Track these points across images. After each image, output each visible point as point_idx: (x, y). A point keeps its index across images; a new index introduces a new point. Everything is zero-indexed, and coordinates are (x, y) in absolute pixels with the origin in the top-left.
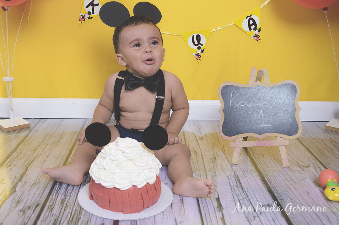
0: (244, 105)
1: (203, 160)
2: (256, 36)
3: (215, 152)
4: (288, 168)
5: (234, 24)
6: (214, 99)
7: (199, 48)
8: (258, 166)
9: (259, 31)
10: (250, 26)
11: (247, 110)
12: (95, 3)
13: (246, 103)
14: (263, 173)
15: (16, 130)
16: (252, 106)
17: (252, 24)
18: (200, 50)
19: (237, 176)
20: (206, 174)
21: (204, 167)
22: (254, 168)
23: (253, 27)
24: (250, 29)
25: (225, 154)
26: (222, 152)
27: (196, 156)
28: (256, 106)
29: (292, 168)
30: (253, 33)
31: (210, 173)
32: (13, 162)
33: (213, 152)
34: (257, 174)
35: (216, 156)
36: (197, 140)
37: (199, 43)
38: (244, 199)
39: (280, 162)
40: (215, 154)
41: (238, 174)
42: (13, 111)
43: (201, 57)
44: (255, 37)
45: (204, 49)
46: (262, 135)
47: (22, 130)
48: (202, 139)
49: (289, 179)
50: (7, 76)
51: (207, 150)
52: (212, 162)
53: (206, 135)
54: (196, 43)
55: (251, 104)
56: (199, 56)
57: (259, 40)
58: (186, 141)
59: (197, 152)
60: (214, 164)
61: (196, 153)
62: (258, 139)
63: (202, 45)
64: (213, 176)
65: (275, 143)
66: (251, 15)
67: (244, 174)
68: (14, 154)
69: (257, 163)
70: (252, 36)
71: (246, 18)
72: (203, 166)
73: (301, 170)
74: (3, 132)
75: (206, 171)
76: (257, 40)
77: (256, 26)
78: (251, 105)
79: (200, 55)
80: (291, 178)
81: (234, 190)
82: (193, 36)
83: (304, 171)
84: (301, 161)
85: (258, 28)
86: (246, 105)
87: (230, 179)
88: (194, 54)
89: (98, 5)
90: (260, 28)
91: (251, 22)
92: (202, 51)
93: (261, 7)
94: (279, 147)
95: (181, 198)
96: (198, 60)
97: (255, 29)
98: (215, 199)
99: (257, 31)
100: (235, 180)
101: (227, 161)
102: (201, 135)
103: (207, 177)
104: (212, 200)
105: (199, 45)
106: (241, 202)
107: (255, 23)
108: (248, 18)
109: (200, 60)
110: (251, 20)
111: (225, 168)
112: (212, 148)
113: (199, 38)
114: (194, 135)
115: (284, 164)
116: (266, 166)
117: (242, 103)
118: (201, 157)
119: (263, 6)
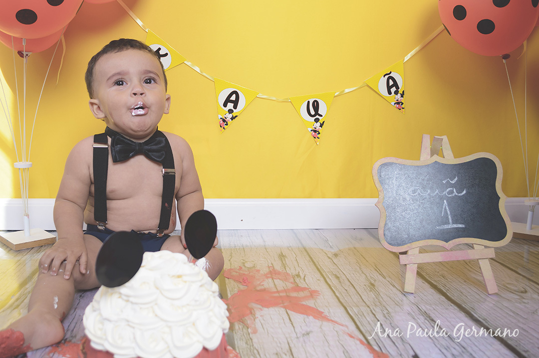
0: (417, 193)
1: (354, 288)
2: (398, 103)
3: (368, 275)
4: (496, 294)
5: (368, 86)
6: (339, 197)
7: (317, 120)
8: (448, 294)
9: (402, 96)
10: (389, 88)
11: (421, 201)
12: (161, 52)
13: (419, 191)
14: (464, 306)
15: (33, 248)
16: (429, 195)
17: (392, 85)
18: (318, 124)
19: (425, 312)
20: (371, 311)
21: (361, 300)
22: (444, 298)
23: (393, 90)
24: (390, 93)
25: (384, 278)
27: (340, 282)
28: (435, 196)
29: (503, 295)
30: (393, 98)
31: (377, 310)
33: (363, 275)
34: (456, 308)
35: (373, 282)
36: (329, 258)
37: (317, 113)
38: (462, 353)
39: (481, 285)
40: (369, 277)
41: (424, 308)
42: (28, 217)
43: (319, 133)
44: (396, 105)
45: (324, 122)
46: (450, 242)
47: (43, 248)
48: (336, 255)
49: (512, 314)
50: (21, 161)
51: (354, 272)
52: (371, 291)
53: (340, 250)
54: (313, 112)
55: (427, 192)
56: (317, 133)
57: (403, 108)
58: (314, 259)
59: (339, 276)
60: (376, 294)
61: (338, 277)
62: (444, 249)
63: (321, 116)
64: (386, 315)
65: (472, 254)
66: (391, 72)
67: (434, 309)
68: (27, 286)
69: (444, 290)
70: (393, 103)
71: (384, 77)
72: (360, 297)
73: (518, 297)
74: (10, 250)
75: (368, 307)
76: (400, 109)
77: (397, 88)
78: (427, 193)
79: (318, 131)
80: (514, 312)
82: (309, 102)
83: (524, 298)
84: (508, 284)
85: (400, 91)
86: (419, 194)
87: (416, 318)
88: (310, 129)
89: (166, 55)
90: (403, 92)
91: (391, 83)
92: (321, 126)
93: (404, 60)
94: (479, 261)
96: (315, 138)
97: (396, 93)
99: (399, 95)
100: (426, 319)
101: (395, 289)
102: (333, 251)
103: (376, 317)
105: (317, 117)
107: (396, 84)
108: (387, 76)
109: (318, 138)
110: (390, 80)
111: (398, 299)
112: (359, 269)
113: (316, 105)
114: (322, 250)
115: (489, 290)
116: (460, 294)
117: (413, 191)
118: (349, 284)
119: (406, 59)
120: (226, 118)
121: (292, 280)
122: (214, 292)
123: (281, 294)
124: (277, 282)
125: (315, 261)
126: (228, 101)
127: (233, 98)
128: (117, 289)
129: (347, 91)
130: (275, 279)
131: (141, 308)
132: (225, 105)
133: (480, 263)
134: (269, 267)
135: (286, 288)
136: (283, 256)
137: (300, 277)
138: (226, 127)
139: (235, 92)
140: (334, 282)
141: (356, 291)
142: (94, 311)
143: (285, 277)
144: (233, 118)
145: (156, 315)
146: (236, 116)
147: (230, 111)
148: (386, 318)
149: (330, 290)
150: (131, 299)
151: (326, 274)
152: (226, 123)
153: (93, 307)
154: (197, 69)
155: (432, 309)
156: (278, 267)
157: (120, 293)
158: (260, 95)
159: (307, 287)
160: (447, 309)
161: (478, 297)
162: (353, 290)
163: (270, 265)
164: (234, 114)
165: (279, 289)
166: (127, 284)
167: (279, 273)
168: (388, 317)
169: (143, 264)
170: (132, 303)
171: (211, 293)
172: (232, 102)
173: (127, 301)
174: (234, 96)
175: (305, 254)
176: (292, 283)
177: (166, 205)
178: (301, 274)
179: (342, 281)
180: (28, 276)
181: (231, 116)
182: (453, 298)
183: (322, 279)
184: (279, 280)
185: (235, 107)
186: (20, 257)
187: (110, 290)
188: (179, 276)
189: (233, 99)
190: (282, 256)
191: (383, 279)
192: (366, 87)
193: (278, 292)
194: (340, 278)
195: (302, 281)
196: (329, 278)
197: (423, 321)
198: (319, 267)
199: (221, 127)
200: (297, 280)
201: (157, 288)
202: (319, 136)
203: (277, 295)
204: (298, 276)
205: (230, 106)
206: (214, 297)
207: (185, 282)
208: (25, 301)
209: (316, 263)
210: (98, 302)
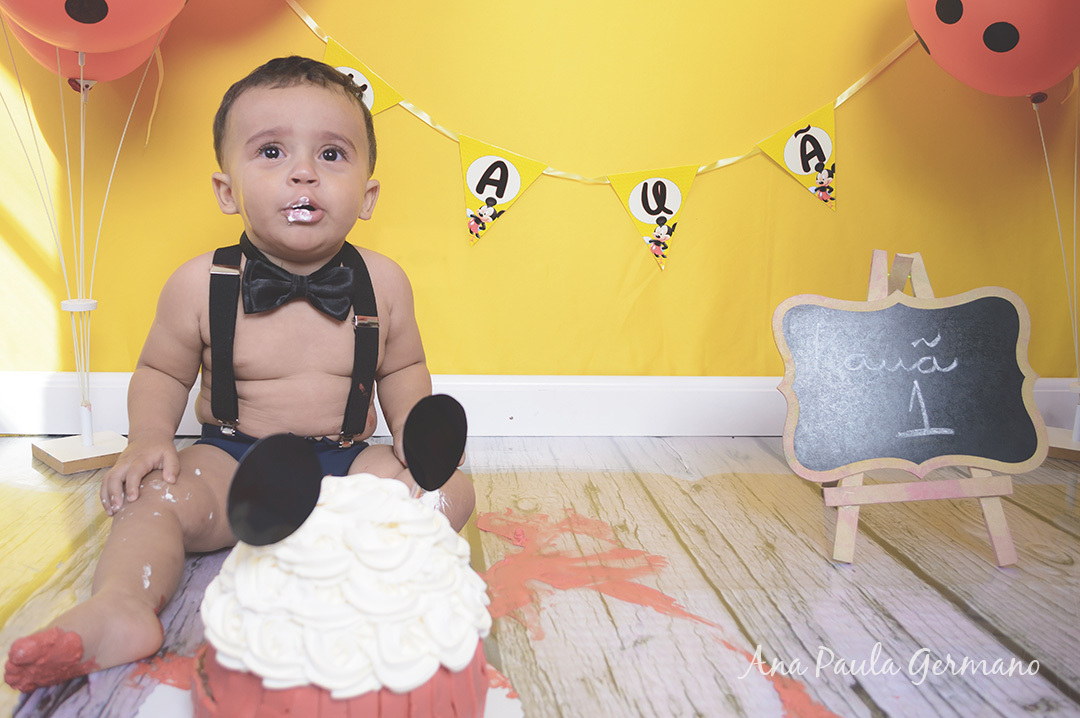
0: (860, 366)
1: (735, 552)
2: (822, 189)
3: (761, 527)
4: (1014, 567)
5: (763, 154)
6: (704, 374)
7: (661, 222)
8: (920, 566)
9: (831, 174)
10: (805, 159)
11: (868, 382)
13: (864, 362)
14: (951, 589)
15: (99, 470)
16: (884, 369)
17: (811, 152)
18: (665, 229)
19: (875, 600)
20: (769, 598)
21: (748, 576)
22: (911, 572)
23: (814, 162)
24: (806, 168)
25: (793, 532)
26: (781, 526)
27: (706, 540)
28: (897, 372)
29: (1026, 568)
30: (813, 178)
31: (780, 595)
32: (83, 571)
33: (751, 526)
34: (935, 592)
35: (770, 540)
36: (684, 493)
37: (661, 207)
38: (948, 681)
39: (985, 549)
40: (763, 532)
41: (872, 592)
42: (90, 409)
43: (666, 247)
44: (818, 192)
45: (675, 225)
46: (925, 463)
48: (697, 488)
50: (74, 296)
51: (732, 521)
52: (768, 558)
53: (706, 478)
54: (653, 206)
55: (881, 363)
56: (662, 246)
57: (832, 199)
58: (654, 495)
59: (703, 527)
60: (777, 565)
61: (702, 531)
62: (910, 477)
63: (670, 212)
64: (798, 606)
65: (967, 488)
66: (809, 128)
67: (892, 595)
69: (911, 558)
70: (812, 189)
71: (796, 135)
72: (745, 570)
73: (1057, 573)
74: (53, 474)
75: (763, 589)
76: (826, 201)
77: (822, 158)
78: (881, 367)
79: (663, 243)
80: (1049, 602)
81: (897, 653)
82: (646, 185)
83: (1068, 575)
84: (1037, 546)
85: (828, 165)
86: (865, 368)
87: (857, 612)
88: (647, 240)
90: (833, 167)
91: (810, 148)
92: (670, 232)
93: (835, 103)
94: (982, 500)
95: (727, 693)
96: (657, 256)
97: (819, 168)
98: (847, 688)
99: (825, 172)
100: (876, 614)
101: (815, 555)
102: (691, 479)
103: (778, 610)
104: (838, 693)
105: (663, 214)
106: (945, 695)
107: (818, 151)
108: (801, 136)
109: (663, 256)
110: (808, 142)
111: (820, 575)
112: (743, 515)
113: (660, 192)
114: (670, 478)
115: (1000, 557)
116: (943, 565)
117: (852, 361)
118: (724, 544)
119: (840, 100)
120: (481, 215)
121: (611, 536)
122: (460, 557)
123: (591, 563)
124: (582, 539)
125: (656, 499)
126: (485, 181)
127: (496, 175)
128: (269, 549)
129: (722, 163)
130: (578, 533)
131: (317, 587)
132: (480, 189)
133: (983, 505)
134: (566, 510)
135: (599, 551)
136: (593, 489)
137: (628, 530)
138: (481, 232)
139: (500, 165)
140: (693, 540)
141: (738, 557)
142: (224, 592)
143: (598, 529)
144: (495, 216)
145: (347, 602)
146: (502, 212)
147: (491, 202)
148: (799, 612)
149: (687, 556)
150: (298, 569)
151: (679, 525)
152: (481, 225)
153: (221, 584)
154: (425, 117)
155: (887, 594)
156: (584, 510)
157: (276, 558)
158: (550, 171)
159: (641, 549)
160: (917, 595)
161: (978, 572)
162: (733, 556)
163: (568, 506)
164: (498, 208)
165: (587, 553)
166: (289, 540)
167: (585, 522)
168: (801, 610)
169: (321, 500)
170: (299, 577)
171: (455, 558)
172: (493, 183)
173: (290, 573)
174: (498, 170)
175: (637, 484)
176: (611, 541)
177: (361, 386)
178: (629, 524)
179: (710, 538)
180: (90, 526)
181: (490, 211)
182: (929, 574)
183: (670, 534)
184: (585, 536)
185: (500, 194)
186: (74, 488)
187: (255, 551)
188: (393, 525)
189: (495, 179)
190: (591, 489)
191: (791, 535)
192: (761, 158)
193: (584, 559)
194: (706, 533)
195: (631, 537)
196: (684, 531)
197: (870, 618)
198: (665, 511)
199: (471, 232)
200: (622, 536)
201: (349, 548)
202: (665, 252)
203: (581, 564)
204: (624, 527)
205: (490, 191)
206: (462, 566)
207: (405, 536)
208: (84, 573)
209: (659, 503)
210: (232, 575)
